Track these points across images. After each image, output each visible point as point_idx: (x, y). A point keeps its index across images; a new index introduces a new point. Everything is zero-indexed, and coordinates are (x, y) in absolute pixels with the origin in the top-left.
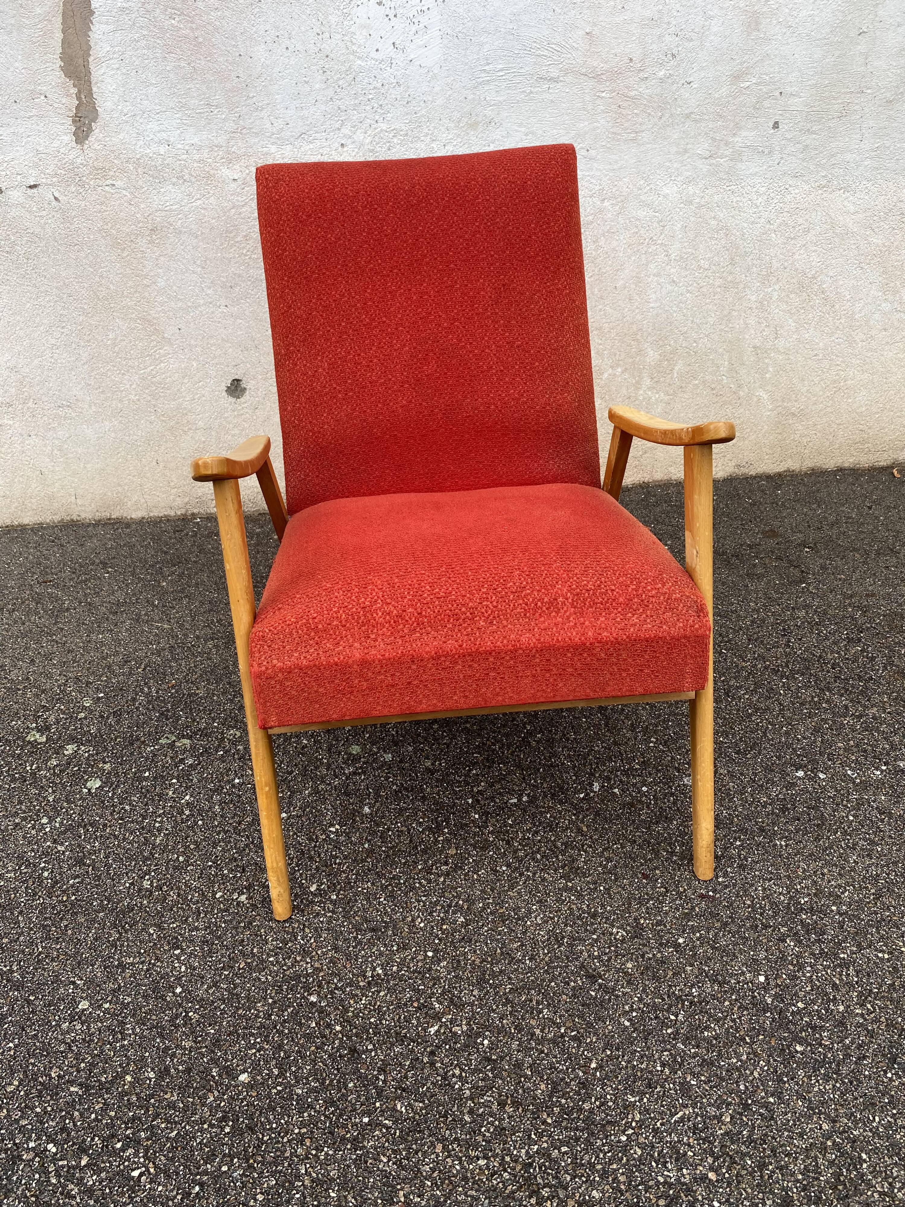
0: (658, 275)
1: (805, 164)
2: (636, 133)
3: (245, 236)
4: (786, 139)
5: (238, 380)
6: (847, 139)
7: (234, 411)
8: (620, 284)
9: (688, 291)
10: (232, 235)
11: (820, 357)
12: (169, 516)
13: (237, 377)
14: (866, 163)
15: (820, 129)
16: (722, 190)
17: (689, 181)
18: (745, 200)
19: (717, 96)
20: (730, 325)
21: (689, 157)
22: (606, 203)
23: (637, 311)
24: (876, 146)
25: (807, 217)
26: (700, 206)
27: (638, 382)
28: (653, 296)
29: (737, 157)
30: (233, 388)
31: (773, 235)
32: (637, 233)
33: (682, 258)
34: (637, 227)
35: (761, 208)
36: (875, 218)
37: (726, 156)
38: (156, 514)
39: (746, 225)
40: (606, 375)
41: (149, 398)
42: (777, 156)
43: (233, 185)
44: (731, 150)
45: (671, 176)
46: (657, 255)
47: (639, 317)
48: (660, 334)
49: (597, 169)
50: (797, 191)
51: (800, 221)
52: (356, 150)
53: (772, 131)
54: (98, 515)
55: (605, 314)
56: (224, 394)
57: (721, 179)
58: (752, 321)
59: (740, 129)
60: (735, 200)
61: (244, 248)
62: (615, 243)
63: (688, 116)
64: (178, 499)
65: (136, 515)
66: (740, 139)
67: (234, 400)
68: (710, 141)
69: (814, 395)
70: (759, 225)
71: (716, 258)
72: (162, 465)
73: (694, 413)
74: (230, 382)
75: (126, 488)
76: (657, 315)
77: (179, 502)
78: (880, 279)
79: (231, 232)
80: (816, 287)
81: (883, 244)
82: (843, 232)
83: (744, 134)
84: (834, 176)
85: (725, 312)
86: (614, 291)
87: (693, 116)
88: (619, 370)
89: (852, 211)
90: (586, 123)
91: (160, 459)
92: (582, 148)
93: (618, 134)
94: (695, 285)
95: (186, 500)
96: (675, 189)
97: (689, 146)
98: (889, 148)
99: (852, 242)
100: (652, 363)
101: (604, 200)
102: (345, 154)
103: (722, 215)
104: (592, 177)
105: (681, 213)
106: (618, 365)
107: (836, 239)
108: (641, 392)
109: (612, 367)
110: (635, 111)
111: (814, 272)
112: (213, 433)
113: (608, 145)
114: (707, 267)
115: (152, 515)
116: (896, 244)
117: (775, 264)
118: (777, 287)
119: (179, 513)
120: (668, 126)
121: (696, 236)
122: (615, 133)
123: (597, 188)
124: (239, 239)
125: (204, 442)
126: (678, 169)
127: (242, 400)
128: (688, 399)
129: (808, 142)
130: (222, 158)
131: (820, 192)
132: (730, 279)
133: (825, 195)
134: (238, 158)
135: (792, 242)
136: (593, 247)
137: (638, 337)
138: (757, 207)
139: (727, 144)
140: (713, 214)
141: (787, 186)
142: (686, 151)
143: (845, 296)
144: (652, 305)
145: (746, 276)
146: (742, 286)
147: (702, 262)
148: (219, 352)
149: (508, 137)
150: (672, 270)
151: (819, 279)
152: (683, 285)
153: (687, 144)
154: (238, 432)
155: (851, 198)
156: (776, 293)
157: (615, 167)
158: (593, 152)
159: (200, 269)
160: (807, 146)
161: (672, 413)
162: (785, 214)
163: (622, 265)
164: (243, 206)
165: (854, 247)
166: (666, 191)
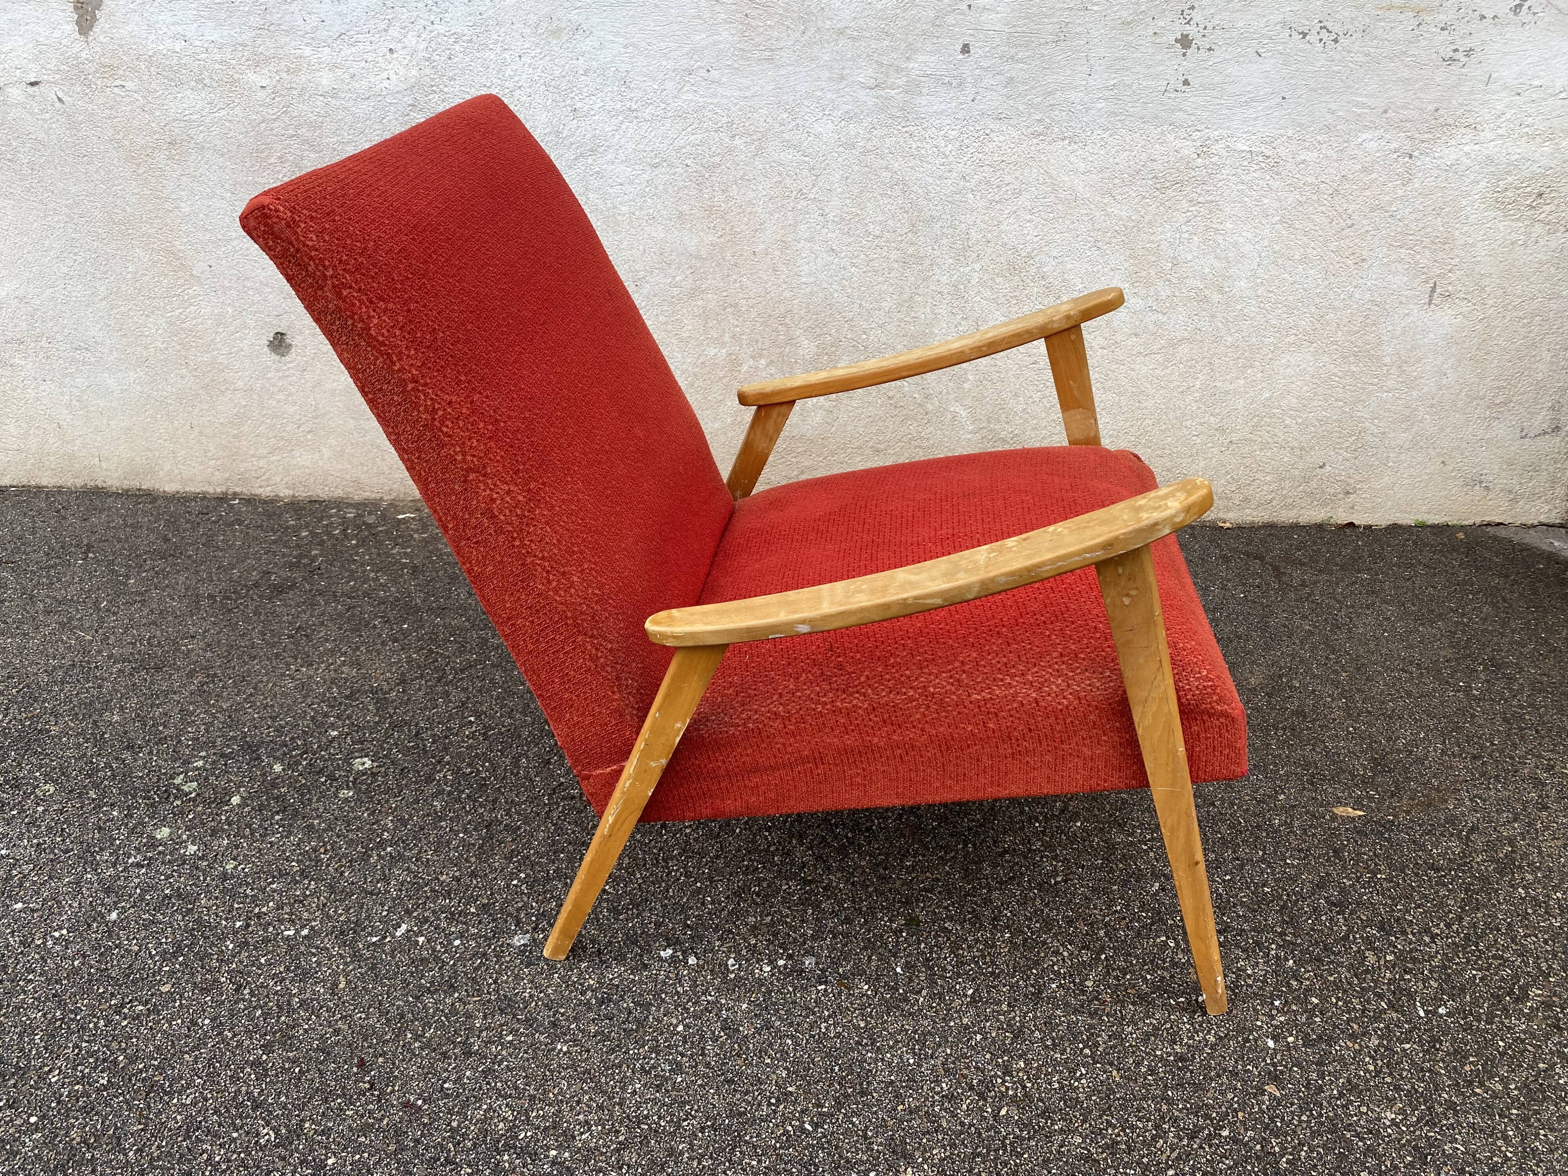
0: (810, 240)
1: (1011, 103)
2: (772, 50)
3: (280, 158)
4: (982, 68)
5: (282, 334)
6: (1069, 72)
7: (278, 371)
8: (760, 248)
9: (853, 265)
10: (263, 155)
11: (1042, 366)
12: (207, 493)
13: (279, 330)
14: (1099, 106)
15: (1029, 57)
16: (895, 132)
17: (849, 117)
18: (928, 146)
19: (879, 6)
20: (913, 314)
21: (847, 86)
22: (738, 141)
23: (784, 286)
24: (1112, 82)
25: (1018, 174)
26: (866, 152)
28: (806, 268)
29: (913, 88)
30: (276, 343)
31: (971, 196)
32: (780, 182)
33: (843, 219)
34: (780, 174)
35: (951, 159)
36: (1116, 181)
37: (899, 87)
38: (192, 489)
39: (931, 180)
40: (745, 368)
41: (179, 347)
42: (970, 90)
43: (262, 94)
44: (904, 79)
45: (824, 110)
46: (808, 213)
47: (787, 294)
48: (817, 319)
49: (722, 96)
50: (1002, 138)
51: (1008, 179)
52: (408, 57)
53: (961, 56)
54: (126, 485)
55: (741, 287)
56: (266, 349)
57: (892, 117)
58: (943, 310)
59: (916, 51)
60: (914, 146)
61: (279, 172)
62: (751, 195)
63: (841, 32)
64: (217, 473)
65: (170, 488)
66: (916, 65)
67: (278, 358)
68: (874, 66)
69: (1034, 418)
70: (950, 182)
71: (890, 222)
72: (197, 430)
74: (272, 335)
75: (157, 454)
76: (812, 293)
77: (218, 477)
78: (1126, 265)
79: (262, 152)
80: (1033, 270)
81: (1130, 217)
82: (1069, 197)
83: (921, 58)
84: (1053, 120)
85: (905, 297)
86: (752, 257)
87: (848, 31)
88: (763, 362)
89: (1081, 170)
90: (704, 36)
91: (195, 422)
92: (700, 67)
93: (748, 51)
94: (862, 256)
95: (227, 475)
96: (831, 126)
97: (845, 72)
98: (1130, 86)
99: (1084, 212)
100: (808, 357)
101: (734, 136)
102: (394, 62)
103: (896, 165)
104: (717, 105)
105: (840, 159)
106: (761, 356)
107: (1060, 207)
109: (753, 357)
110: (769, 22)
111: (1029, 249)
112: (255, 396)
113: (736, 66)
114: (877, 233)
115: (187, 489)
116: (1148, 218)
117: (974, 235)
118: (977, 267)
119: (219, 490)
120: (815, 43)
121: (861, 192)
122: (743, 50)
123: (725, 120)
124: (272, 161)
125: (245, 406)
126: (833, 101)
127: (287, 358)
128: (857, 408)
129: (1013, 73)
130: (248, 60)
131: (1035, 141)
132: (910, 251)
133: (1041, 146)
134: (267, 61)
135: (998, 207)
136: (723, 198)
137: (787, 321)
138: (946, 156)
139: (898, 70)
140: (884, 163)
141: (988, 131)
142: (842, 78)
143: (1075, 285)
144: (804, 280)
145: (933, 249)
146: (928, 262)
147: (871, 225)
148: (257, 298)
149: (601, 49)
150: (830, 235)
151: (1037, 259)
152: (846, 256)
153: (843, 68)
154: (283, 397)
155: (1080, 152)
156: (976, 275)
157: (747, 94)
158: (715, 74)
159: (229, 194)
160: (1012, 78)
161: (836, 424)
162: (986, 168)
163: (761, 224)
164: (274, 120)
165: (1086, 219)
166: (818, 128)
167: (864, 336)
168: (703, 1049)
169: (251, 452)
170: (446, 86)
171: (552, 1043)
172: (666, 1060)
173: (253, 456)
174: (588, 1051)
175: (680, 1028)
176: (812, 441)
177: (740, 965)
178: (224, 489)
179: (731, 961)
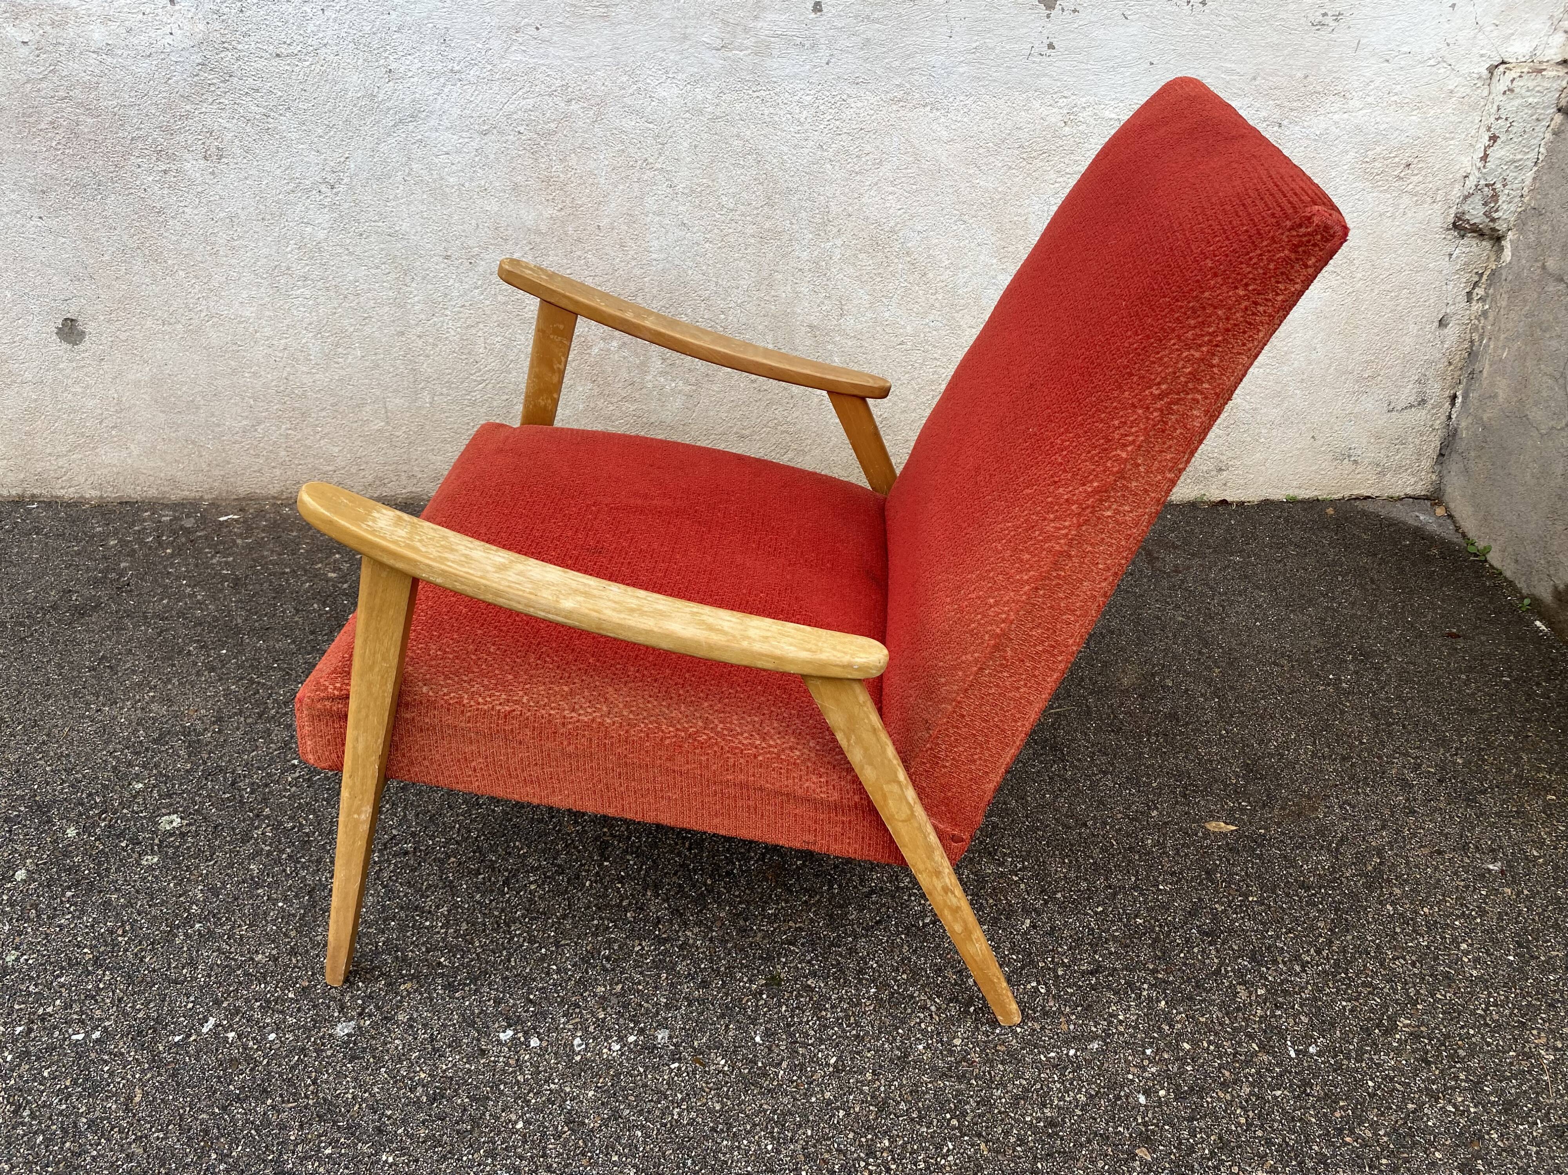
0: (660, 213)
1: (868, 66)
2: (607, 7)
3: (51, 123)
4: (836, 28)
5: (72, 320)
6: (928, 34)
7: (71, 361)
8: (605, 222)
9: (707, 240)
10: (31, 120)
11: (909, 347)
12: (2, 496)
13: (69, 316)
14: (961, 70)
15: (886, 16)
16: (746, 97)
17: (695, 81)
18: (781, 113)
20: (773, 293)
21: (691, 46)
22: (574, 106)
23: (634, 263)
24: (974, 45)
25: (878, 143)
26: (714, 119)
27: (643, 363)
28: (655, 243)
29: (763, 49)
30: (66, 329)
31: (829, 166)
32: (623, 151)
33: (693, 191)
34: (622, 142)
35: (807, 126)
36: (981, 151)
37: (747, 48)
39: (785, 149)
40: (595, 350)
42: (824, 52)
43: (24, 51)
44: (753, 39)
45: (667, 72)
46: (655, 184)
47: (637, 272)
49: (555, 56)
50: (859, 104)
51: (868, 148)
52: (193, 10)
53: (813, 15)
55: (586, 264)
56: (55, 337)
57: (742, 81)
58: (804, 289)
59: (764, 9)
60: (766, 112)
61: (52, 139)
62: (592, 165)
64: (9, 474)
66: (765, 25)
67: (69, 346)
68: (720, 25)
69: (903, 400)
70: (806, 151)
71: (744, 194)
73: (728, 412)
74: (60, 321)
76: (664, 271)
77: (11, 478)
78: (993, 239)
79: (30, 116)
80: (897, 246)
81: (996, 189)
82: (932, 168)
83: (771, 16)
84: (913, 85)
85: (765, 274)
86: (597, 232)
89: (945, 139)
92: (528, 25)
93: (581, 7)
94: (716, 231)
95: (22, 476)
96: (676, 90)
97: (689, 31)
98: (993, 49)
99: (948, 183)
101: (569, 101)
102: (177, 15)
103: (748, 133)
104: (549, 66)
105: (687, 126)
107: (923, 178)
108: (649, 378)
111: (892, 224)
112: (46, 389)
113: (568, 23)
114: (731, 206)
116: (1014, 190)
117: (834, 209)
118: (839, 242)
119: (14, 493)
121: (713, 161)
122: (576, 6)
123: (558, 83)
124: (43, 126)
125: (36, 400)
126: (676, 63)
127: (81, 347)
128: (718, 392)
129: (869, 34)
130: (5, 12)
131: (895, 107)
132: (767, 225)
133: (902, 113)
134: (27, 12)
135: (858, 178)
136: (561, 167)
138: (801, 124)
139: (746, 30)
140: (735, 131)
141: (845, 97)
142: (685, 37)
143: (940, 261)
144: (654, 256)
145: (791, 223)
146: (787, 237)
147: (724, 199)
148: (38, 281)
150: (680, 208)
151: (900, 234)
152: (699, 230)
153: (686, 27)
154: (80, 390)
155: (943, 120)
156: (837, 251)
157: (582, 54)
158: (545, 32)
160: (868, 40)
161: (697, 409)
162: (844, 137)
163: (605, 196)
164: (41, 80)
165: (950, 191)
166: (662, 93)
167: (722, 316)
168: (544, 1148)
169: (48, 451)
170: (239, 43)
171: (376, 1154)
172: (503, 1166)
173: (50, 454)
174: (417, 1161)
175: (520, 1125)
176: (673, 428)
177: (587, 1044)
178: (19, 491)
179: (577, 1041)
